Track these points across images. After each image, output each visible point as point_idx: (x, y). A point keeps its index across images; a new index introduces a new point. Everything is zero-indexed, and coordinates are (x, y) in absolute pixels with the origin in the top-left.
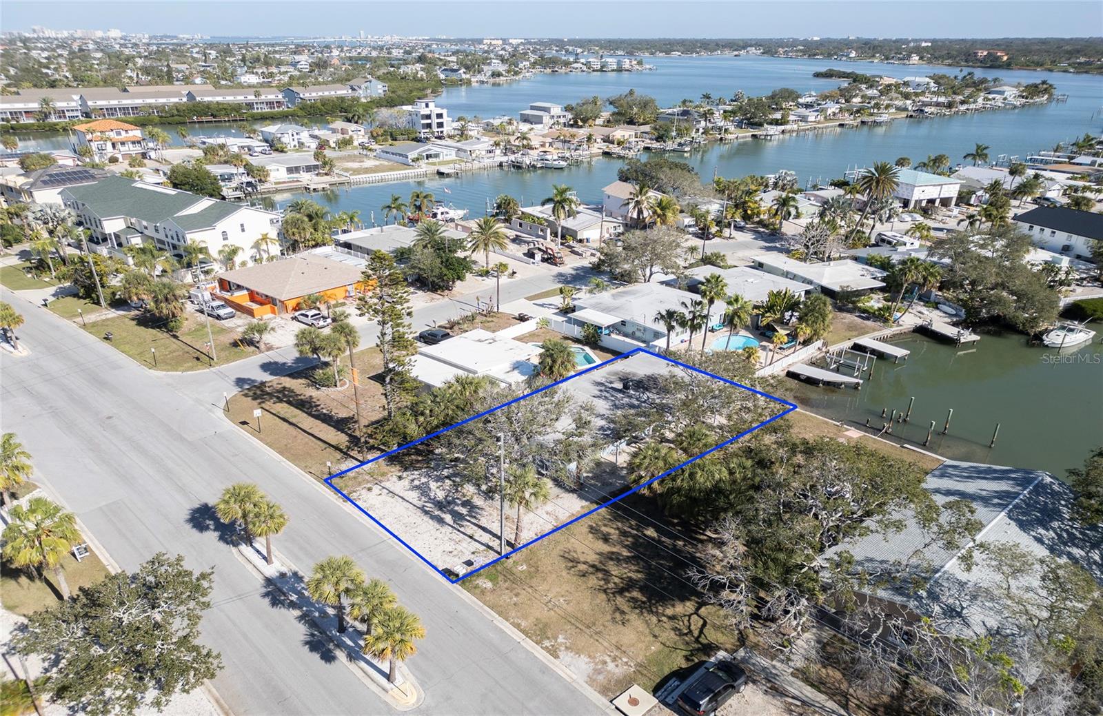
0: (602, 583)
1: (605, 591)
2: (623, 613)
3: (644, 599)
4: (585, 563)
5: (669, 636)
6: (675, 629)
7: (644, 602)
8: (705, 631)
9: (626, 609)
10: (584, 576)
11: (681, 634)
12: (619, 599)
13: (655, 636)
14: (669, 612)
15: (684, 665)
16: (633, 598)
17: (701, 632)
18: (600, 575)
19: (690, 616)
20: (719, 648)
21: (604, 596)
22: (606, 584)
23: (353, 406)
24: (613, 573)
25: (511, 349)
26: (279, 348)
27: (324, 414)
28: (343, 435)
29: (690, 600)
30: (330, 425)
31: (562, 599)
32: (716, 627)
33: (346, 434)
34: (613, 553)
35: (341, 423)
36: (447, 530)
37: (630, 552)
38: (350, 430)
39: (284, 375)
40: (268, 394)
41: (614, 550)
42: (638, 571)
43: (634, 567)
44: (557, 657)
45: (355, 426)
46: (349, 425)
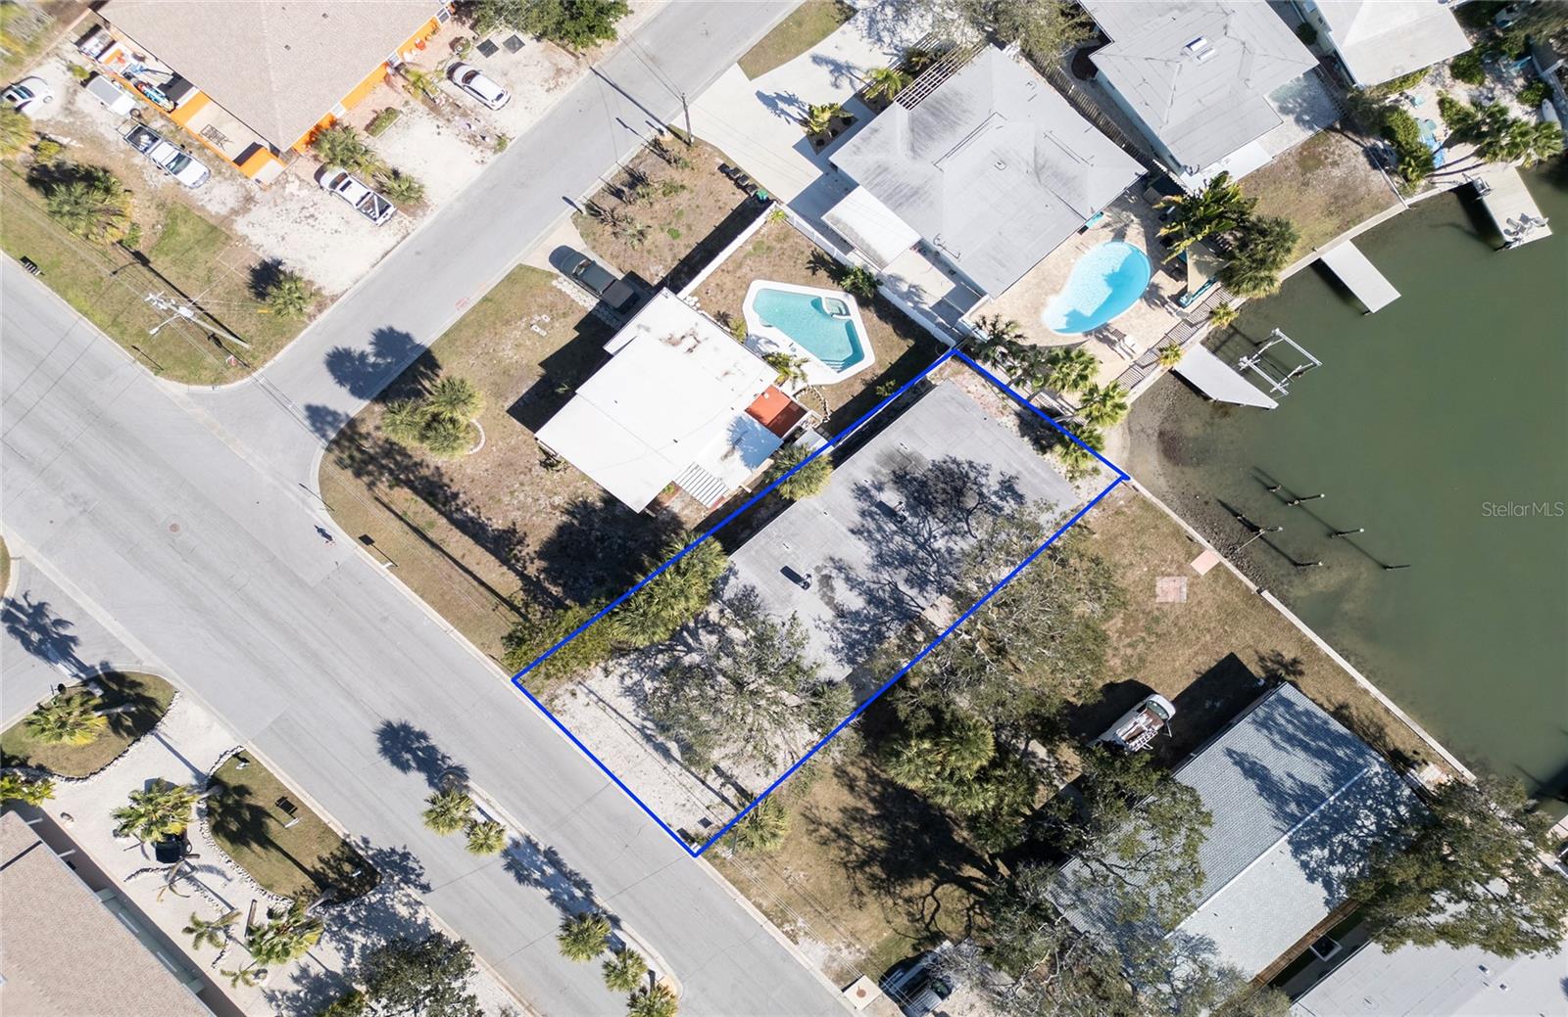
0: (843, 854)
1: (845, 865)
2: (861, 894)
3: (884, 876)
4: (827, 825)
5: (902, 921)
6: (909, 914)
7: (883, 881)
8: (937, 917)
9: (865, 890)
10: (825, 844)
11: (914, 920)
12: (859, 875)
13: (888, 922)
14: (906, 893)
15: (911, 954)
16: (872, 875)
17: (932, 918)
18: (842, 843)
19: (925, 898)
20: (945, 938)
21: (842, 871)
22: (848, 855)
23: (506, 499)
24: (856, 840)
25: (726, 374)
26: (334, 298)
27: (471, 519)
28: (512, 575)
29: (929, 877)
30: (488, 549)
31: (802, 874)
32: (948, 913)
33: (516, 571)
34: (857, 810)
35: (502, 544)
36: (675, 768)
37: (876, 809)
38: (518, 561)
39: (375, 395)
40: (372, 459)
41: (859, 805)
42: (882, 838)
43: (878, 832)
44: (797, 943)
45: (524, 553)
46: (512, 550)
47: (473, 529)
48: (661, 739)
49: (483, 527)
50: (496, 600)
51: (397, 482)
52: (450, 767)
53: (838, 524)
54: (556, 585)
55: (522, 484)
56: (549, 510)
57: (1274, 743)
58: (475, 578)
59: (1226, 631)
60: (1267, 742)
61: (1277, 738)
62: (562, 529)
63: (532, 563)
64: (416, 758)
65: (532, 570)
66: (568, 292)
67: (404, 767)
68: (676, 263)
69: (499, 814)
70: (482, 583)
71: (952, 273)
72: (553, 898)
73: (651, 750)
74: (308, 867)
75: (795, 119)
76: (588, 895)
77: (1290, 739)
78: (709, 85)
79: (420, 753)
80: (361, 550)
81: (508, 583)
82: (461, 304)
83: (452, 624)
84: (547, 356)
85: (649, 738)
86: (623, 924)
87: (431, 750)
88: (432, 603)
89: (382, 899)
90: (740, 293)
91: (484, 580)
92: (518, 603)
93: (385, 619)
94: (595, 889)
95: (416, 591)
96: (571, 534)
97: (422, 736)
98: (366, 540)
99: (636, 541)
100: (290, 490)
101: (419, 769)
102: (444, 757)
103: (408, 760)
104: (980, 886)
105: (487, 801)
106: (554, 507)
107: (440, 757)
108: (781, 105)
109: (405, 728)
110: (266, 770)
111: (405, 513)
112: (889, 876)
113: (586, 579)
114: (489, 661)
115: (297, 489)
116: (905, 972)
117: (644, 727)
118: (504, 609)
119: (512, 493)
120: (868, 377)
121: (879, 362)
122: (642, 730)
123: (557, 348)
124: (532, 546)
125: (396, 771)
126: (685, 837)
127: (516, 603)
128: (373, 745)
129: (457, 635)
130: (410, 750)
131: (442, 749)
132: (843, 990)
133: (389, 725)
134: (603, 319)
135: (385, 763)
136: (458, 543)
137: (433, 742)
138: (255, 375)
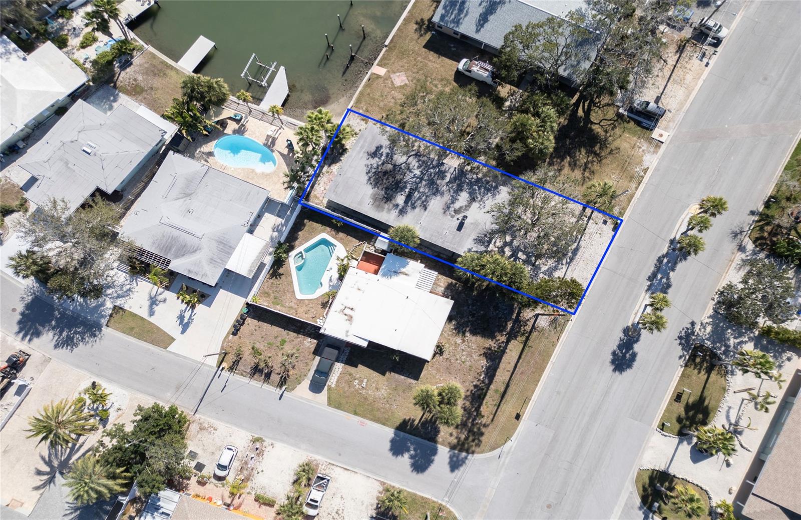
0: (595, 163)
1: (600, 161)
2: (612, 150)
3: (599, 144)
4: (583, 174)
5: (618, 131)
6: (613, 129)
7: (601, 144)
8: (609, 119)
9: (609, 150)
10: (593, 172)
11: (615, 127)
12: (603, 154)
13: (621, 136)
14: (603, 133)
15: (632, 123)
16: (600, 149)
17: (610, 120)
18: (590, 165)
19: (602, 126)
20: (618, 112)
21: (603, 161)
22: (594, 161)
23: (468, 364)
24: (585, 161)
25: (359, 289)
26: (383, 484)
27: (486, 374)
28: (510, 346)
29: (591, 128)
30: (500, 362)
31: (612, 177)
32: (605, 115)
33: (506, 346)
34: (570, 165)
35: (494, 358)
36: (582, 243)
37: (566, 158)
38: (500, 346)
39: (433, 444)
40: (470, 431)
41: (567, 165)
42: (580, 151)
43: (578, 153)
44: (648, 168)
45: (495, 345)
46: (496, 351)
47: (491, 373)
48: (570, 254)
49: (488, 368)
50: (527, 348)
51: (479, 415)
52: (625, 336)
53: (424, 217)
54: (506, 324)
55: (457, 360)
56: (466, 343)
57: (466, 15)
58: (518, 361)
59: (413, 53)
60: (467, 19)
61: (462, 16)
62: (474, 333)
63: (499, 340)
64: (627, 352)
65: (503, 339)
66: (336, 378)
67: (634, 356)
68: (300, 336)
69: (640, 307)
70: (520, 357)
71: (259, 217)
72: (673, 270)
73: (577, 257)
74: (706, 376)
75: (192, 312)
76: (664, 256)
77: (461, 10)
78: (185, 358)
79: (624, 351)
80: (525, 417)
81: (514, 348)
82: (362, 424)
83: (548, 363)
84: (378, 374)
85: (572, 259)
86: (672, 237)
87: (620, 347)
88: (540, 376)
89: (707, 339)
90: (307, 302)
91: (517, 357)
92: (524, 338)
93: (558, 393)
94: (660, 254)
95: (537, 385)
96: (475, 329)
97: (614, 353)
98: (518, 417)
99: (467, 300)
100: (504, 462)
101: (632, 348)
102: (621, 340)
103: (630, 355)
104: (586, 107)
105: (636, 314)
106: (464, 341)
107: (622, 342)
108: (186, 320)
109: (613, 362)
110: (663, 414)
111: (495, 405)
112: (597, 143)
113: (497, 314)
114: (561, 339)
115: (502, 459)
116: (642, 122)
117: (567, 263)
118: (530, 343)
119: (463, 362)
120: (334, 233)
121: (323, 231)
122: (569, 264)
123: (372, 371)
124: (490, 343)
125: (638, 358)
126: (616, 228)
127: (524, 339)
128: (628, 373)
129: (553, 359)
130: (624, 355)
131: (617, 342)
132: (663, 143)
133: (614, 370)
134: (346, 357)
135: (636, 364)
136: (502, 376)
137: (615, 348)
138: (444, 504)
